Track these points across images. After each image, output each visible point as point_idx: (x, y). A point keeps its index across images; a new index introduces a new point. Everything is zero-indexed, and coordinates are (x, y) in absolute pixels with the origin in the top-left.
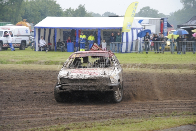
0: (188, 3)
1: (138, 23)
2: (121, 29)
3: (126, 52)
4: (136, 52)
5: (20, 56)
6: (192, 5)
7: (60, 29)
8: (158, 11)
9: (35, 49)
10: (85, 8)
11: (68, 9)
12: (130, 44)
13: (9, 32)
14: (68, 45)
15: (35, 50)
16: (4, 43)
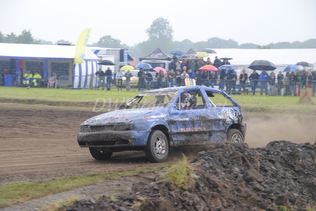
0: (153, 34)
1: (94, 54)
3: (79, 88)
4: (91, 87)
6: (158, 36)
8: (120, 41)
10: (31, 33)
11: (10, 34)
12: (83, 78)
14: (5, 77)
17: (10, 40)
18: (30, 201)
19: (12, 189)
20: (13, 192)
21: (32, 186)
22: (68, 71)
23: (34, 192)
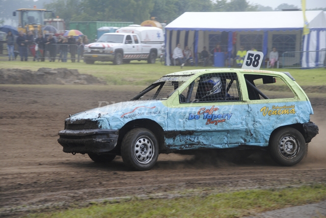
2: (301, 30)
5: (142, 73)
7: (205, 31)
9: (165, 62)
13: (134, 36)
14: (215, 55)
15: (165, 64)
16: (125, 53)
17: (220, 8)
18: (263, 214)
19: (239, 196)
20: (242, 200)
21: (262, 194)
22: (294, 45)
23: (268, 202)
